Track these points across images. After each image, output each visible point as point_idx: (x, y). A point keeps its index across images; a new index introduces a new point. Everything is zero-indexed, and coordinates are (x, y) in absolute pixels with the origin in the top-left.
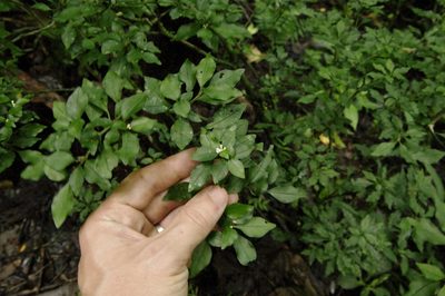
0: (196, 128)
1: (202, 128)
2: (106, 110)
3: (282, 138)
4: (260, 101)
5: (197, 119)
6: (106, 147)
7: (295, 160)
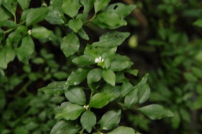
0: (83, 43)
1: (88, 45)
2: (14, 14)
3: (173, 58)
4: (157, 18)
5: (85, 37)
6: (8, 43)
7: (182, 81)
